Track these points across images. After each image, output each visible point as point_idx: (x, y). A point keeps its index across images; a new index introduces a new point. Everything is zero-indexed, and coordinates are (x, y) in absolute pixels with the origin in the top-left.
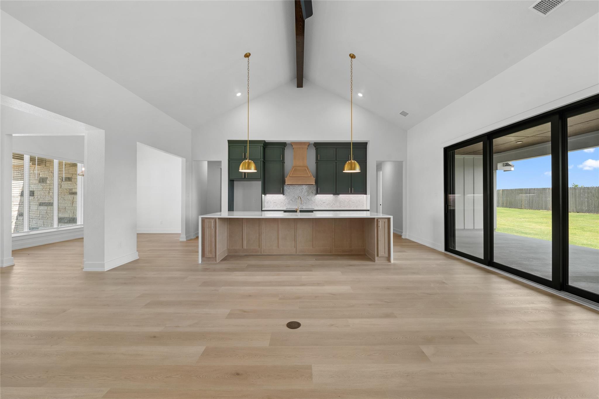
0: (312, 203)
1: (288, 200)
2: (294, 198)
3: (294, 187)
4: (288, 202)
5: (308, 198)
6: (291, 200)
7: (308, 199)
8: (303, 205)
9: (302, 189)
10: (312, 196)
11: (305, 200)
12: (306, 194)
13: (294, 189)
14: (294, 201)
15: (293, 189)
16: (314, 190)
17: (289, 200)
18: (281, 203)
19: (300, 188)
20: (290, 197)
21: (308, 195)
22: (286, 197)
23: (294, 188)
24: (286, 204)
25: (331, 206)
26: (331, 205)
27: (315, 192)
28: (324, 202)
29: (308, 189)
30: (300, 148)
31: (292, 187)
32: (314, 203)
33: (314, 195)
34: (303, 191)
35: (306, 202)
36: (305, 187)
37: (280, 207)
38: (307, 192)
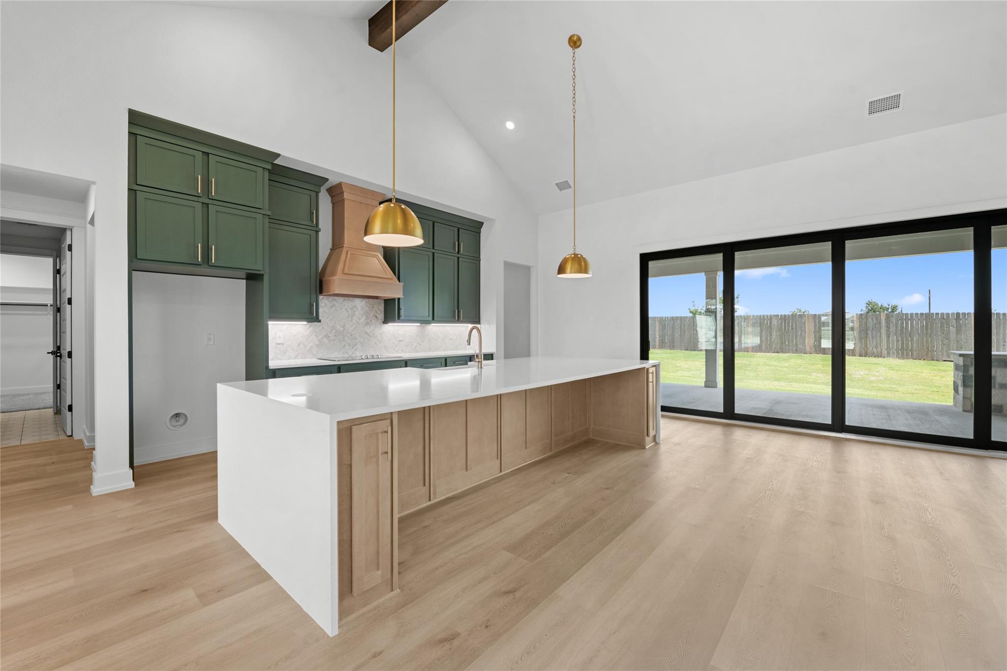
0: (376, 343)
1: (317, 336)
2: (334, 331)
3: (335, 303)
4: (318, 343)
5: (368, 332)
6: (327, 336)
7: (366, 332)
8: (356, 349)
9: (353, 308)
10: (375, 327)
11: (360, 336)
12: (362, 321)
13: (334, 308)
14: (334, 340)
15: (332, 307)
16: (379, 312)
17: (320, 337)
18: (299, 345)
19: (349, 304)
20: (323, 328)
21: (367, 324)
22: (311, 328)
23: (334, 305)
24: (312, 347)
25: (414, 349)
26: (414, 346)
27: (381, 316)
28: (400, 339)
29: (367, 308)
30: (361, 203)
31: (327, 302)
32: (380, 343)
33: (380, 324)
34: (356, 313)
35: (362, 340)
36: (359, 303)
37: (296, 358)
38: (365, 317)
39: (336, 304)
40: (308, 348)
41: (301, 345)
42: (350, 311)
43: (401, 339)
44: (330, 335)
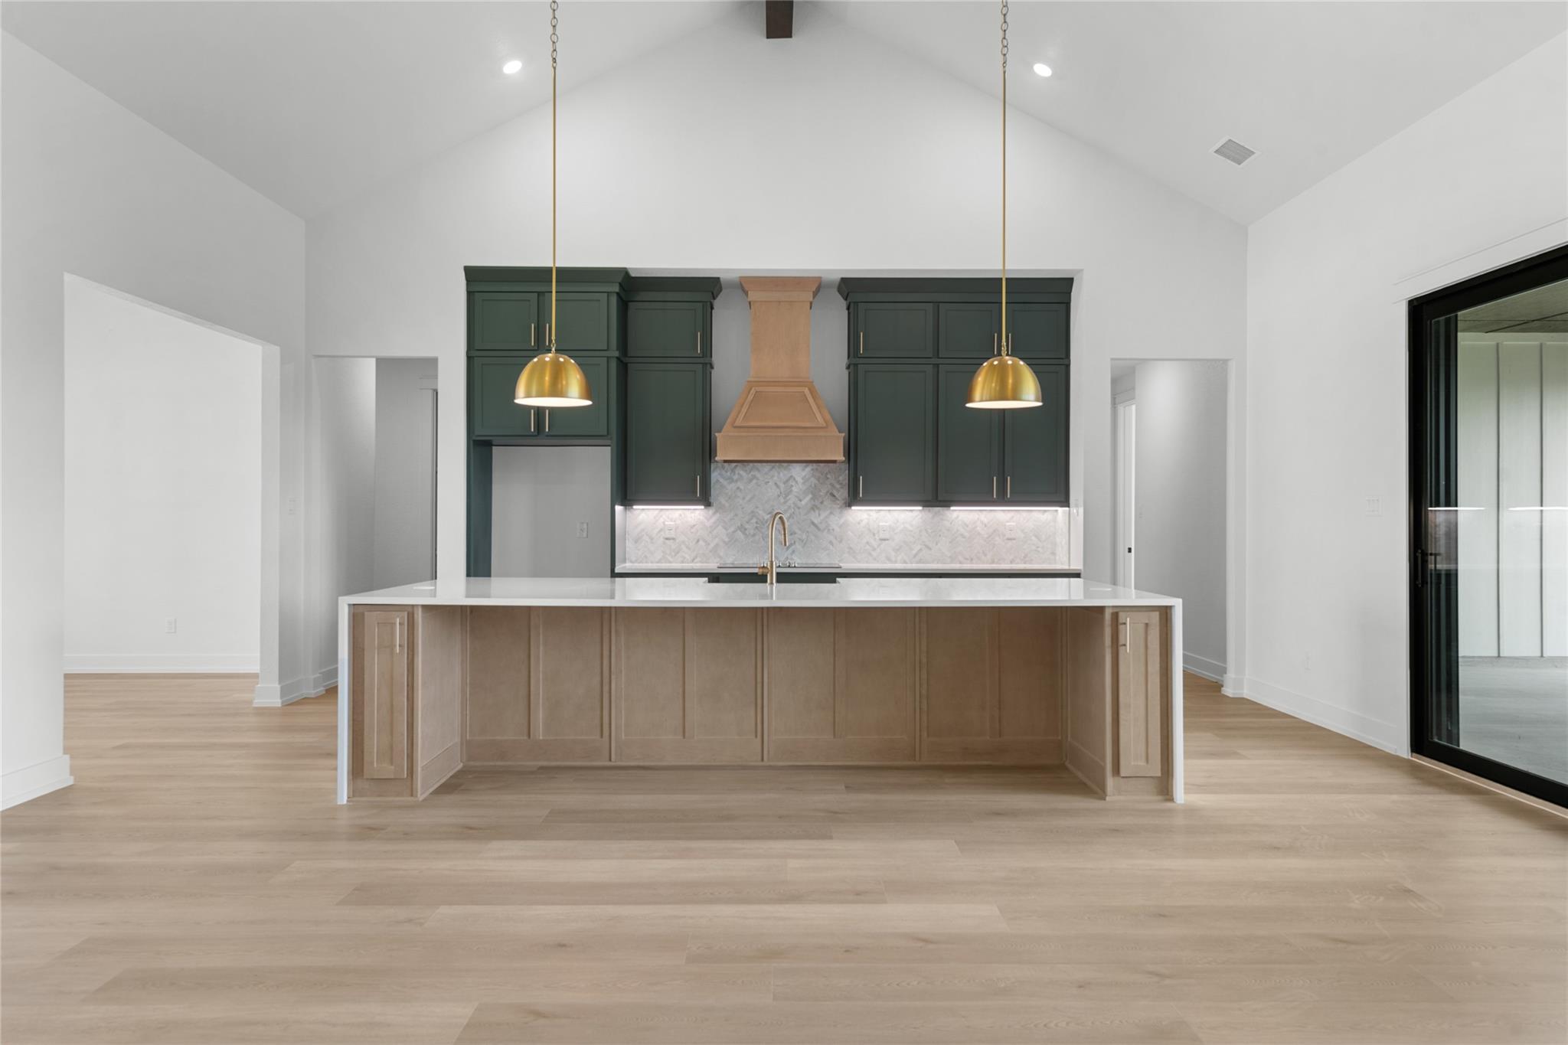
0: (831, 543)
1: (726, 529)
2: (754, 520)
4: (727, 540)
5: (816, 521)
6: (742, 529)
7: (813, 523)
8: (793, 552)
9: (787, 481)
10: (831, 513)
11: (800, 529)
12: (803, 503)
13: (754, 481)
14: (754, 535)
15: (751, 480)
16: (838, 486)
17: (732, 529)
18: (698, 541)
19: (779, 475)
20: (736, 515)
21: (814, 508)
22: (718, 515)
23: (754, 477)
24: (717, 545)
25: (915, 556)
26: (914, 552)
27: (843, 493)
28: (883, 537)
29: (813, 480)
30: (779, 302)
31: (741, 472)
32: (841, 542)
33: (841, 507)
34: (794, 489)
35: (804, 537)
36: (799, 473)
37: (693, 561)
38: (810, 496)
39: (758, 475)
40: (712, 545)
41: (701, 542)
42: (782, 486)
43: (887, 537)
44: (747, 526)
